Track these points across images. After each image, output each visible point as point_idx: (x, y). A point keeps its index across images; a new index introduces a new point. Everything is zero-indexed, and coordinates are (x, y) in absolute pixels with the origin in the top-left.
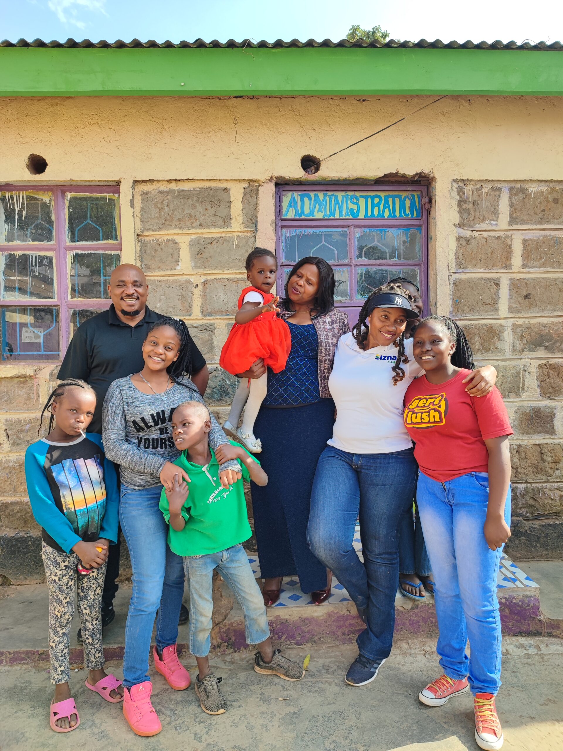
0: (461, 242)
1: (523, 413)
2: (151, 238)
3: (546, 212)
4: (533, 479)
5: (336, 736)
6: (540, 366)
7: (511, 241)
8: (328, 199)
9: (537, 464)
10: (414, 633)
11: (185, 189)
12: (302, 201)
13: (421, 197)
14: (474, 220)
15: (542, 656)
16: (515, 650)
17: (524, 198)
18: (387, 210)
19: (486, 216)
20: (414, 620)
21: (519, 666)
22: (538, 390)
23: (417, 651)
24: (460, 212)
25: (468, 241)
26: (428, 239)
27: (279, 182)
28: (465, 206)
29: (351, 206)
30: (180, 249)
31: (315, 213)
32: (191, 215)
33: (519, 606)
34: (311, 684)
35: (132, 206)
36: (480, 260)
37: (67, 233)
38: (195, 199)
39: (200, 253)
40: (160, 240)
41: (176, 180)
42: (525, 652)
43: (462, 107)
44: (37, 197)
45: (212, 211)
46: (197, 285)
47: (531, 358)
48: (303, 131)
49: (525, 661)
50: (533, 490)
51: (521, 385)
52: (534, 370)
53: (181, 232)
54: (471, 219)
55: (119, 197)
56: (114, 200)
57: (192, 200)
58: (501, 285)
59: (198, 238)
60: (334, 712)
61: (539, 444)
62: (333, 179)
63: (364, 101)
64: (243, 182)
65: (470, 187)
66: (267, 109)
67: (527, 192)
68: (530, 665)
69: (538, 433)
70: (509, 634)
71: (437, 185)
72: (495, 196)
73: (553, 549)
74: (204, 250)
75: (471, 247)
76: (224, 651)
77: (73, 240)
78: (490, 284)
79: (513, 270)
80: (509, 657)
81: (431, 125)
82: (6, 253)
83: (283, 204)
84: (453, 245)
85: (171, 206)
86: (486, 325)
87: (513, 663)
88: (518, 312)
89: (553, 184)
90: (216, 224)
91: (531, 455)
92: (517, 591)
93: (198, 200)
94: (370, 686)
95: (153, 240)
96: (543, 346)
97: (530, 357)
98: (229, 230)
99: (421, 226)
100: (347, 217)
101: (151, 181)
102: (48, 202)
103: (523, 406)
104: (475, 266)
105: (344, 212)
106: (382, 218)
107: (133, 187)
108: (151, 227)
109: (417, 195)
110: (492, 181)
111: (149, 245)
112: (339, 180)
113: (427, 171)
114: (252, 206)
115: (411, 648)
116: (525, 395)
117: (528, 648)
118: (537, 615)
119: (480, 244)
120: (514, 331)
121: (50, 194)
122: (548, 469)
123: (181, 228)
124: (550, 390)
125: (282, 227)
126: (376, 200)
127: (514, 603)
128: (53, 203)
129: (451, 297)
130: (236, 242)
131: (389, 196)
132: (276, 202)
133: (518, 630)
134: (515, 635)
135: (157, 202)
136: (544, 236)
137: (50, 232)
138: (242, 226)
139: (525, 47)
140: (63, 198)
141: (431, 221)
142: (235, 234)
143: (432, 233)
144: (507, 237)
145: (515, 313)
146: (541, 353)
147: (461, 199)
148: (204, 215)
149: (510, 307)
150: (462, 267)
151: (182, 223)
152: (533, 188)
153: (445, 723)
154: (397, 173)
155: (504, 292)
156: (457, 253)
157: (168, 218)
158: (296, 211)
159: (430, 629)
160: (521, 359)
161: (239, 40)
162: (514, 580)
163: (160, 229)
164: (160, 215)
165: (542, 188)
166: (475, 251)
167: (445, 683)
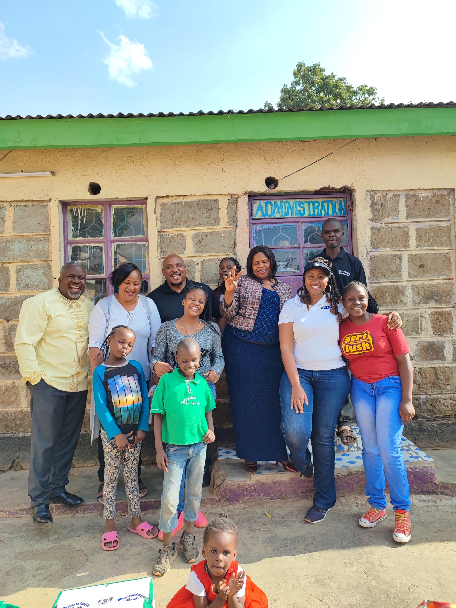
0: (374, 231)
1: (422, 346)
2: (167, 234)
3: (431, 209)
4: (432, 392)
5: (300, 549)
6: (432, 314)
7: (408, 230)
8: (283, 204)
9: (433, 381)
10: (350, 492)
11: (189, 201)
12: (266, 206)
13: (346, 201)
14: (382, 216)
15: (437, 507)
16: (419, 503)
17: (415, 201)
18: (323, 211)
19: (391, 213)
20: (349, 483)
21: (421, 512)
22: (432, 330)
23: (352, 503)
24: (372, 211)
25: (379, 230)
26: (352, 229)
27: (251, 194)
28: (376, 207)
29: (299, 209)
30: (186, 240)
31: (275, 214)
32: (193, 218)
33: (420, 473)
34: (281, 522)
35: (155, 213)
36: (388, 243)
37: (112, 231)
38: (196, 207)
39: (199, 243)
40: (173, 235)
41: (183, 196)
42: (426, 504)
43: (371, 143)
44: (93, 209)
45: (207, 215)
46: (198, 263)
47: (426, 308)
48: (266, 162)
49: (426, 509)
50: (431, 399)
51: (420, 327)
52: (428, 316)
53: (187, 229)
54: (380, 215)
55: (146, 207)
56: (142, 209)
57: (194, 208)
58: (402, 259)
59: (198, 232)
60: (298, 537)
61: (434, 368)
62: (287, 191)
63: (306, 141)
64: (227, 196)
65: (379, 194)
66: (242, 149)
67: (417, 197)
68: (428, 512)
69: (433, 360)
70: (415, 493)
71: (356, 194)
72: (396, 200)
73: (447, 441)
74: (202, 240)
75: (381, 234)
76: (223, 504)
77: (115, 236)
78: (395, 258)
79: (410, 249)
80: (414, 507)
81: (350, 156)
82: (73, 245)
83: (253, 209)
84: (369, 233)
85: (180, 212)
86: (393, 286)
87: (417, 511)
88: (416, 276)
89: (435, 191)
90: (210, 223)
91: (429, 375)
92: (419, 464)
93: (198, 208)
94: (321, 523)
95: (169, 235)
96: (434, 299)
97: (425, 307)
98: (218, 227)
99: (347, 220)
100: (297, 216)
101: (167, 196)
102: (100, 212)
103: (422, 341)
104: (385, 246)
105: (295, 213)
106: (321, 216)
107: (156, 201)
108: (167, 226)
109: (343, 200)
110: (393, 190)
111: (166, 238)
112: (291, 192)
113: (349, 185)
114: (233, 211)
115: (348, 502)
116: (423, 334)
117: (427, 502)
118: (433, 480)
119: (387, 232)
120: (413, 290)
121: (101, 206)
122: (441, 385)
123: (186, 226)
124: (440, 330)
125: (254, 224)
126: (316, 205)
127: (417, 472)
128: (103, 212)
129: (369, 268)
130: (223, 235)
131: (324, 202)
132: (249, 208)
133: (421, 490)
134: (419, 494)
135: (171, 210)
136: (431, 226)
137: (101, 231)
138: (227, 224)
139: (410, 106)
140: (110, 209)
141: (354, 217)
142: (222, 230)
143: (354, 225)
144: (405, 227)
145: (413, 277)
146: (433, 304)
147: (373, 203)
148: (201, 218)
149: (409, 274)
150: (376, 247)
151: (187, 223)
152: (421, 194)
153: (370, 542)
154: (329, 187)
155: (405, 263)
156: (371, 238)
157: (178, 220)
158: (263, 213)
159: (360, 489)
160: (419, 309)
161: (226, 110)
162: (417, 458)
163: (173, 227)
164: (173, 218)
165: (428, 194)
166: (384, 237)
167: (374, 513)
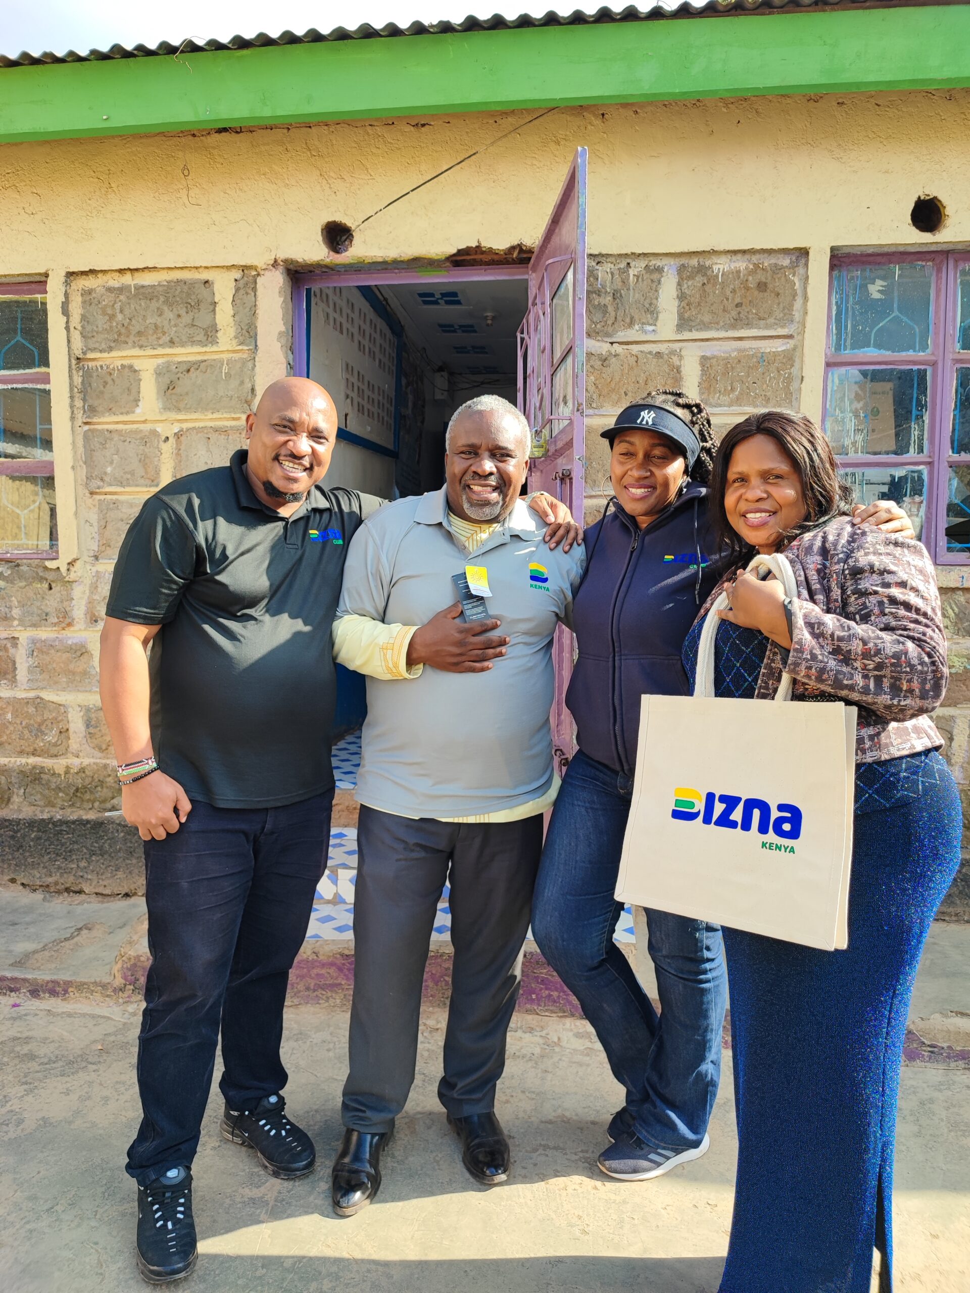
0: (592, 363)
2: (98, 364)
3: (744, 307)
7: (680, 360)
11: (146, 283)
14: (613, 323)
17: (704, 284)
19: (636, 317)
24: (590, 311)
25: (604, 360)
27: (292, 268)
28: (598, 300)
30: (140, 380)
32: (156, 326)
35: (65, 313)
36: (626, 394)
38: (162, 299)
39: (171, 388)
40: (111, 367)
41: (131, 270)
43: (589, 127)
45: (186, 319)
46: (167, 438)
48: (324, 182)
53: (141, 353)
54: (610, 322)
55: (47, 299)
56: (43, 304)
57: (158, 301)
59: (168, 362)
62: (375, 260)
63: (423, 125)
64: (234, 271)
65: (608, 267)
66: (267, 147)
67: (709, 273)
72: (652, 280)
74: (177, 382)
75: (609, 370)
81: (535, 162)
85: (127, 311)
89: (758, 256)
90: (195, 339)
93: (166, 302)
95: (101, 367)
98: (215, 348)
101: (92, 272)
104: (617, 403)
107: (67, 283)
108: (97, 345)
110: (645, 255)
111: (95, 374)
112: (383, 262)
114: (248, 309)
119: (626, 366)
123: (141, 347)
130: (225, 369)
135: (105, 306)
136: (740, 350)
138: (235, 342)
139: (656, 14)
142: (225, 356)
144: (673, 352)
147: (590, 289)
148: (176, 326)
150: (594, 405)
151: (143, 338)
154: (477, 247)
157: (123, 330)
163: (110, 349)
164: (111, 327)
165: (737, 265)
166: (617, 378)
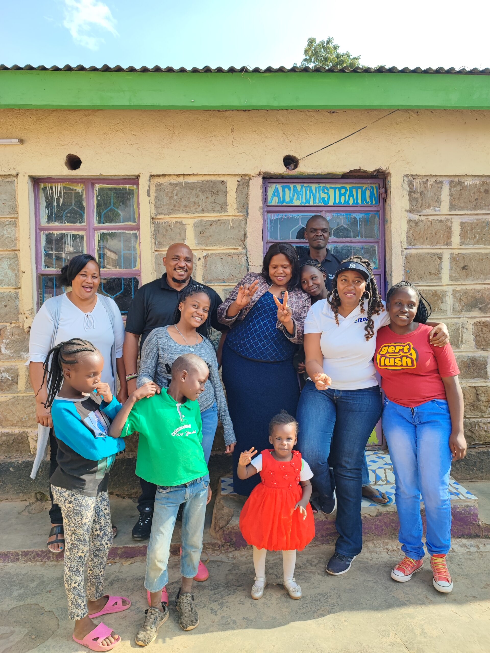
0: (411, 224)
1: (462, 361)
2: (163, 221)
3: (479, 200)
4: (471, 415)
5: (323, 611)
6: (475, 324)
7: (451, 224)
8: (304, 189)
9: (473, 403)
10: (379, 535)
11: (191, 181)
12: (284, 191)
13: (378, 189)
14: (421, 206)
15: (481, 553)
16: (459, 548)
17: (461, 190)
18: (351, 198)
19: (431, 203)
20: (378, 525)
21: (463, 560)
22: (474, 343)
23: (381, 549)
24: (410, 200)
25: (416, 223)
26: (384, 222)
27: (266, 176)
28: (414, 196)
29: (323, 195)
30: (186, 229)
31: (294, 201)
32: (195, 203)
33: (461, 514)
34: (298, 574)
35: (149, 195)
36: (427, 239)
37: (95, 216)
38: (199, 189)
39: (202, 233)
40: (170, 222)
41: (184, 175)
42: (467, 550)
43: (411, 117)
44: (72, 188)
45: (212, 199)
46: (200, 258)
47: (468, 318)
48: (285, 136)
49: (468, 557)
50: (470, 424)
51: (460, 339)
52: (470, 327)
53: (187, 216)
54: (419, 206)
55: (138, 188)
56: (133, 190)
57: (196, 190)
58: (443, 258)
59: (201, 220)
60: (319, 594)
61: (475, 387)
62: (309, 174)
63: (333, 112)
64: (237, 177)
65: (418, 180)
66: (257, 119)
67: (463, 185)
68: (472, 560)
69: (474, 378)
70: (454, 537)
71: (391, 179)
72: (438, 187)
73: (487, 472)
74: (205, 230)
75: (419, 228)
76: (227, 549)
77: (100, 222)
78: (434, 258)
79: (453, 247)
80: (455, 554)
81: (387, 132)
82: (47, 232)
83: (268, 194)
84: (405, 227)
85: (179, 195)
86: (431, 291)
87: (458, 558)
88: (458, 280)
89: (484, 178)
90: (215, 209)
91: (468, 396)
92: (460, 502)
93: (201, 190)
94: (346, 575)
95: (165, 222)
96: (478, 307)
97: (467, 316)
98: (226, 214)
99: (378, 211)
100: (320, 204)
101: (164, 175)
102: (80, 192)
103: (462, 356)
104: (423, 243)
105: (317, 200)
106: (348, 205)
107: (149, 180)
108: (163, 211)
109: (376, 187)
110: (436, 175)
111: (161, 226)
112: (313, 175)
113: (383, 168)
114: (244, 195)
115: (376, 547)
116: (463, 347)
117: (469, 547)
118: (476, 521)
119: (426, 226)
120: (454, 296)
121: (82, 185)
122: (482, 407)
123: (187, 213)
124: (484, 343)
125: (268, 212)
126: (343, 191)
127: (458, 512)
128: (84, 193)
129: (404, 268)
130: (231, 224)
131: (353, 188)
132: (263, 192)
133: (461, 533)
134: (459, 537)
135: (168, 192)
136: (477, 220)
137: (82, 216)
138: (236, 211)
139: (462, 72)
140: (93, 189)
141: (387, 207)
142: (230, 218)
143: (387, 217)
144: (448, 220)
145: (455, 281)
146: (476, 313)
147: (411, 190)
148: (205, 202)
149: (451, 276)
150: (412, 244)
151: (188, 208)
152: (468, 182)
153: (407, 601)
154: (359, 169)
155: (446, 264)
156: (408, 233)
157: (177, 204)
158: (279, 199)
159: (391, 532)
160: (460, 318)
161: (238, 67)
162: (457, 494)
163: (170, 213)
164: (170, 202)
165: (475, 182)
166: (422, 231)
167: (409, 563)
